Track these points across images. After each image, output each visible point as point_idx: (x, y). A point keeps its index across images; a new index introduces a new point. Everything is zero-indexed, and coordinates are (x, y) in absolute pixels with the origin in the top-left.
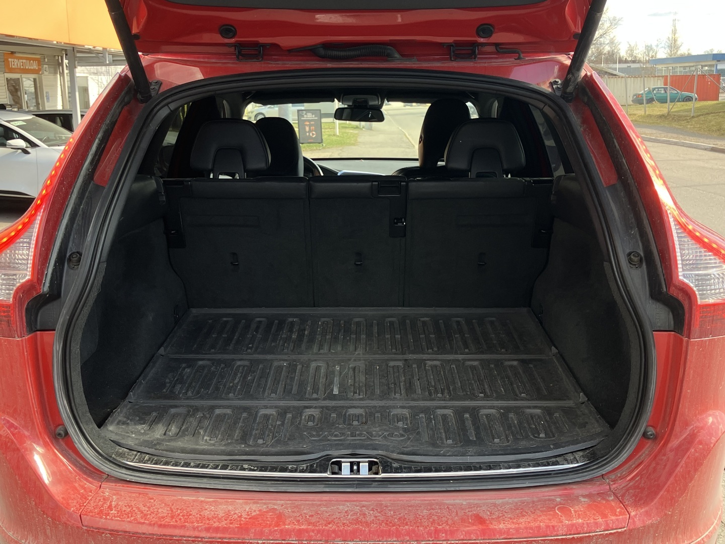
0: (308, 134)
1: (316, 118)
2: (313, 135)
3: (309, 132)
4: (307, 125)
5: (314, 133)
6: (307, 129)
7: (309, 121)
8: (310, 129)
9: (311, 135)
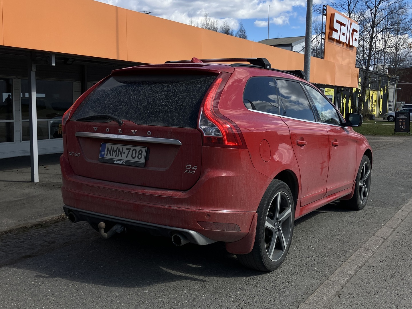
0: (400, 127)
1: (407, 117)
2: (404, 127)
3: (402, 125)
4: (400, 121)
5: (404, 126)
6: (400, 124)
7: (402, 119)
8: (402, 123)
9: (402, 127)
